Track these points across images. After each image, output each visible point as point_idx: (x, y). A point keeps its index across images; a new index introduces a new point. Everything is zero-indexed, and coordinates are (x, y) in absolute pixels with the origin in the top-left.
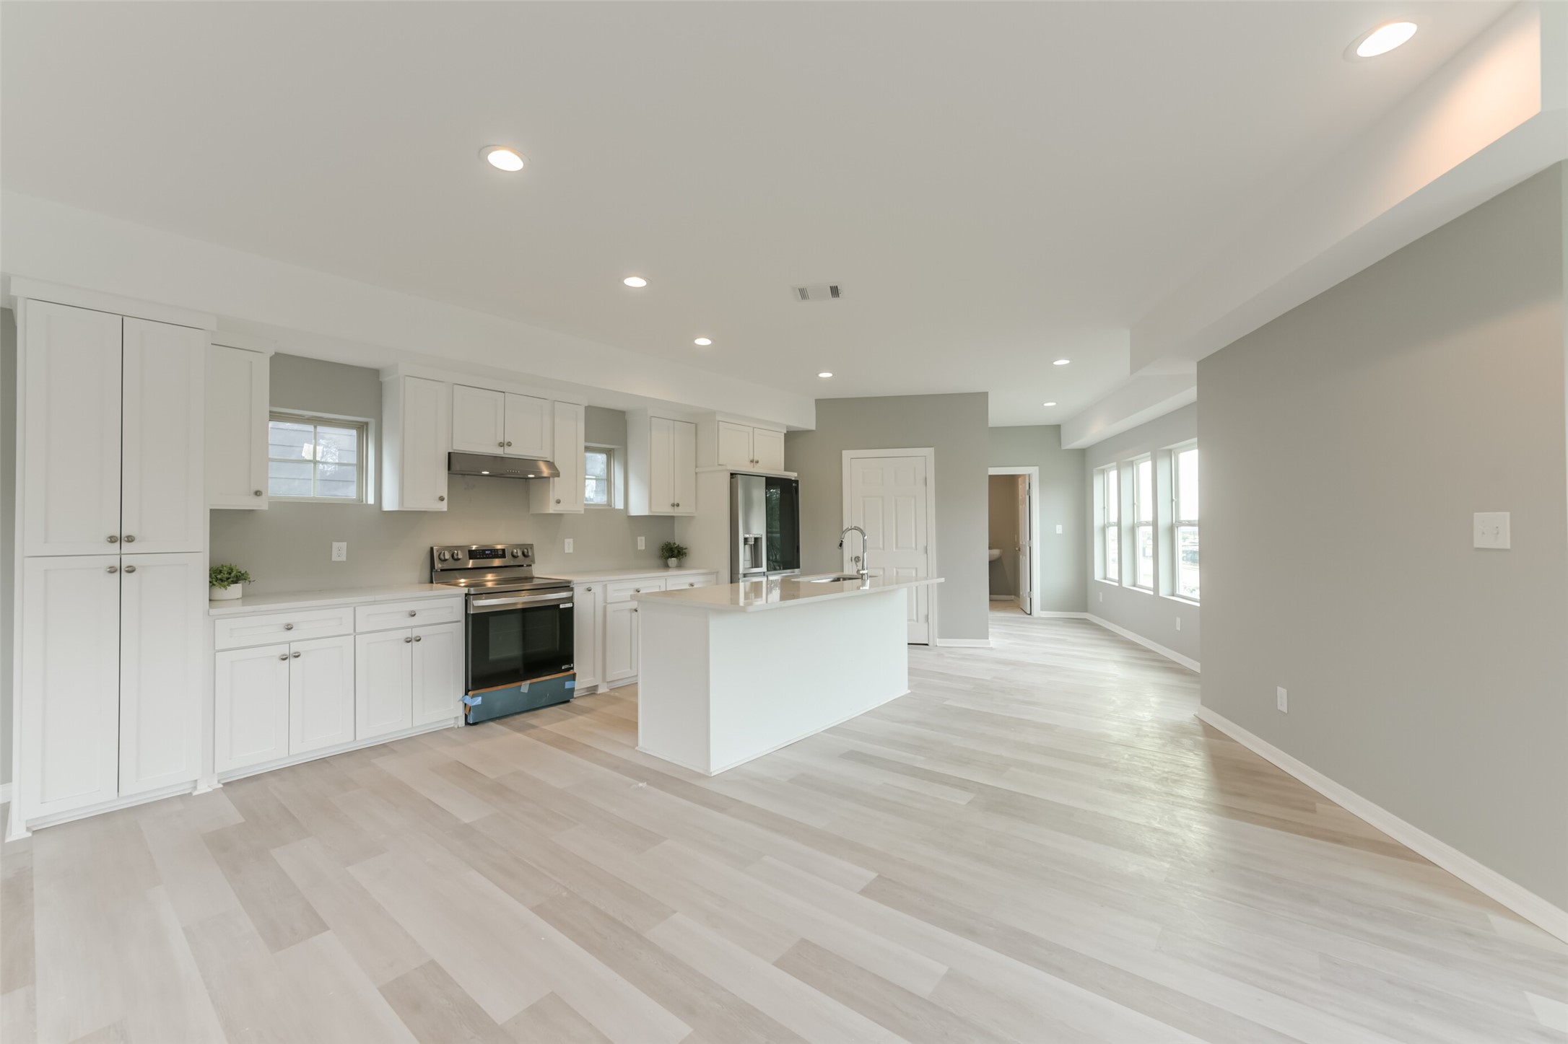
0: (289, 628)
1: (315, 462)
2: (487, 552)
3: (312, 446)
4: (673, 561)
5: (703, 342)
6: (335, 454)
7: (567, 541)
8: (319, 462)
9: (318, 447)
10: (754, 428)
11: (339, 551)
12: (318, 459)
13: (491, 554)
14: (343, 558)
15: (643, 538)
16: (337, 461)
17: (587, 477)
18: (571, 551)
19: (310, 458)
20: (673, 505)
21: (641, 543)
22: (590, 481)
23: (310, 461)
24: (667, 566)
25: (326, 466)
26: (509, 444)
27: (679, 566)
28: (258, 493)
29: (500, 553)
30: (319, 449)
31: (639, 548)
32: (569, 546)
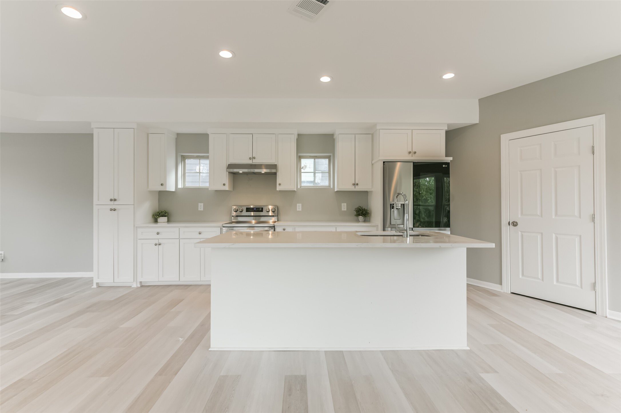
0: (158, 234)
1: (200, 173)
2: (254, 209)
3: (199, 167)
4: (361, 218)
5: (325, 79)
6: (206, 169)
7: (298, 204)
8: (201, 173)
9: (201, 167)
10: (412, 130)
11: (201, 207)
12: (201, 171)
13: (256, 210)
14: (202, 209)
15: (345, 204)
16: (207, 172)
17: (316, 172)
18: (300, 210)
19: (198, 171)
20: (354, 184)
21: (344, 207)
22: (318, 174)
23: (198, 173)
24: (358, 221)
25: (203, 174)
26: (254, 158)
27: (365, 221)
28: (162, 185)
29: (261, 209)
30: (201, 168)
31: (342, 210)
32: (299, 207)
